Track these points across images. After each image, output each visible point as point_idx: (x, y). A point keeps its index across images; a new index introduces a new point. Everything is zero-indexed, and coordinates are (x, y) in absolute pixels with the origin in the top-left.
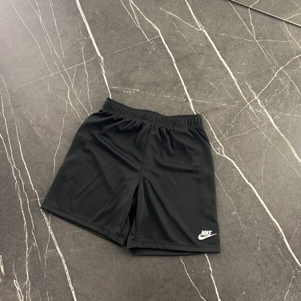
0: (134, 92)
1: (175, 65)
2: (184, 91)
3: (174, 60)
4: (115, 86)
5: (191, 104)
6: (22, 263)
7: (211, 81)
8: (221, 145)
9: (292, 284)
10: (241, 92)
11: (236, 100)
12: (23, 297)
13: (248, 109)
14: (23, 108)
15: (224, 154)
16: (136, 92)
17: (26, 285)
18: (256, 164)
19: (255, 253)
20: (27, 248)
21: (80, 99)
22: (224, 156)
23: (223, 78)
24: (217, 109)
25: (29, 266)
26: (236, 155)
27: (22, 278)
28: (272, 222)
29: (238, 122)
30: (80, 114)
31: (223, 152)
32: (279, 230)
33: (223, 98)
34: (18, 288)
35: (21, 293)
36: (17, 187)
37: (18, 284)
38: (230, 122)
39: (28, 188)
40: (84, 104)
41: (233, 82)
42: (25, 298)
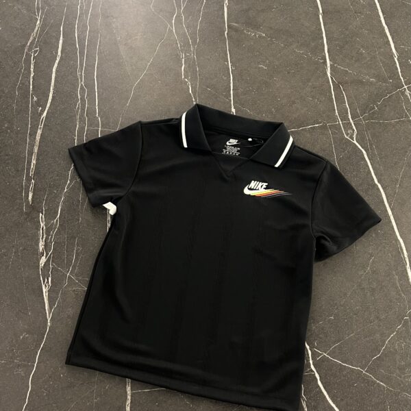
0: (257, 36)
1: (321, 16)
2: (324, 50)
3: (321, 11)
4: (236, 23)
5: (329, 69)
6: (58, 196)
7: (362, 47)
8: (354, 128)
9: (403, 326)
10: (399, 70)
11: (390, 78)
12: (45, 236)
13: (403, 93)
14: (115, 20)
15: (355, 139)
16: (260, 37)
17: (53, 223)
18: (395, 164)
19: (362, 272)
20: (69, 182)
21: (187, 28)
22: (355, 142)
23: (380, 48)
24: (361, 82)
25: (64, 202)
26: (371, 145)
27: (50, 215)
28: (397, 240)
29: (386, 106)
30: (181, 45)
31: (355, 136)
32: (403, 253)
33: (373, 71)
34: (42, 225)
35: (44, 231)
36: (78, 108)
37: (44, 219)
38: (374, 102)
39: (91, 113)
40: (190, 34)
41: (392, 56)
42: (47, 239)
